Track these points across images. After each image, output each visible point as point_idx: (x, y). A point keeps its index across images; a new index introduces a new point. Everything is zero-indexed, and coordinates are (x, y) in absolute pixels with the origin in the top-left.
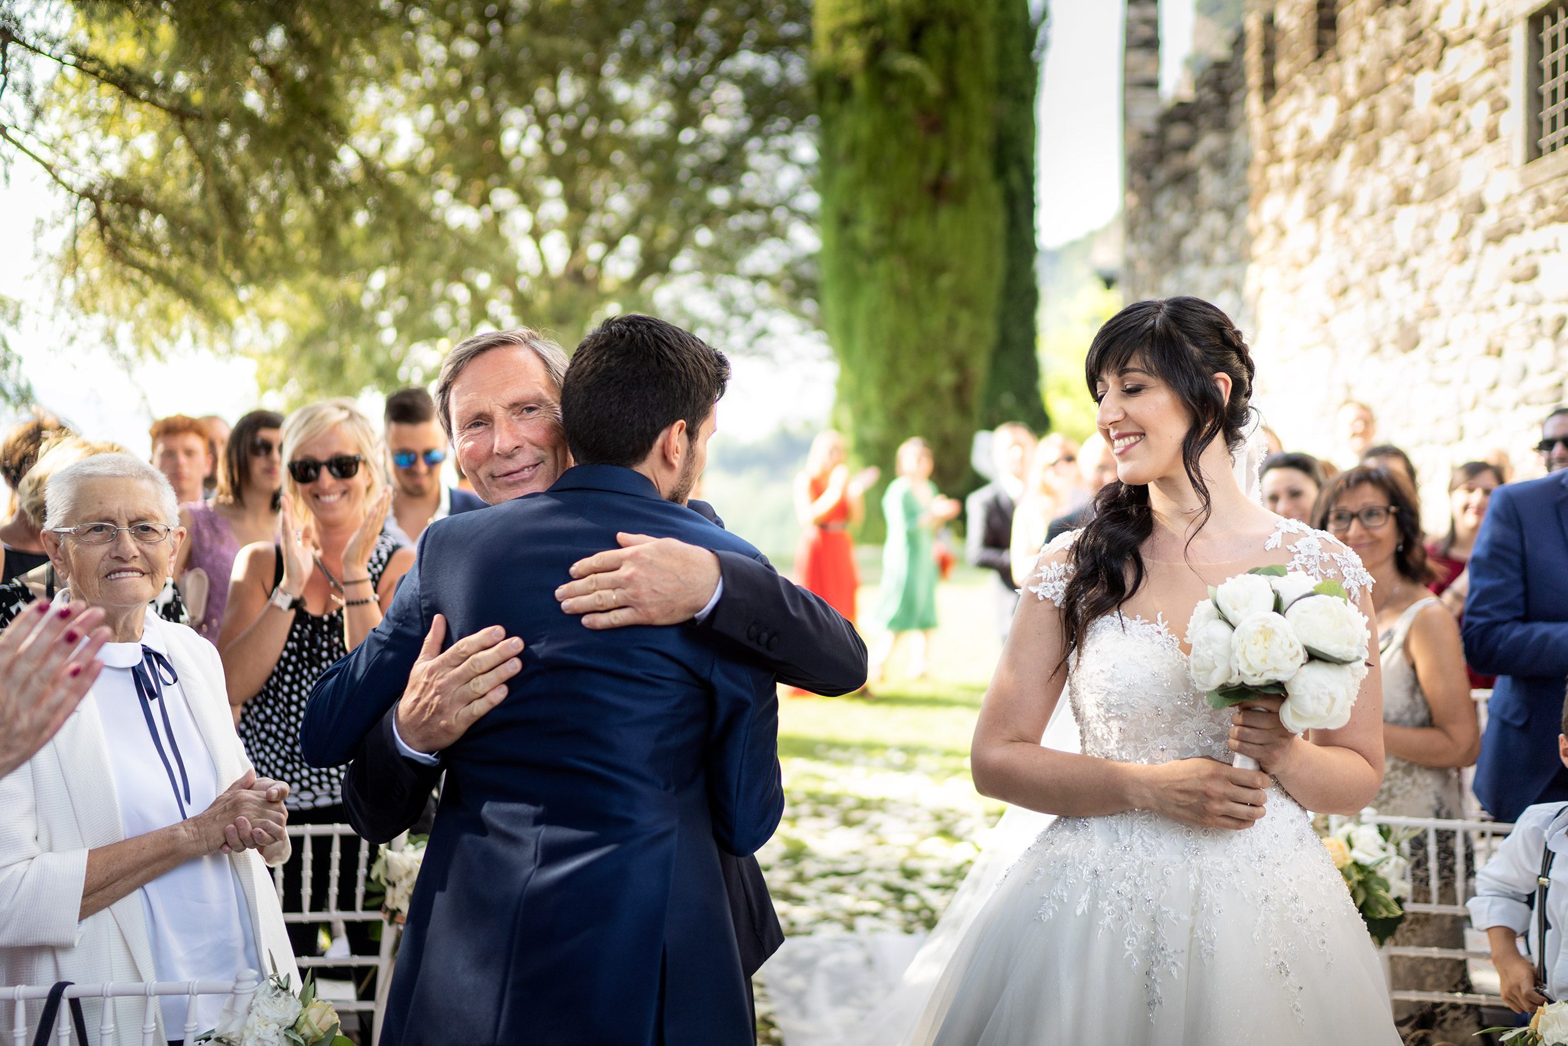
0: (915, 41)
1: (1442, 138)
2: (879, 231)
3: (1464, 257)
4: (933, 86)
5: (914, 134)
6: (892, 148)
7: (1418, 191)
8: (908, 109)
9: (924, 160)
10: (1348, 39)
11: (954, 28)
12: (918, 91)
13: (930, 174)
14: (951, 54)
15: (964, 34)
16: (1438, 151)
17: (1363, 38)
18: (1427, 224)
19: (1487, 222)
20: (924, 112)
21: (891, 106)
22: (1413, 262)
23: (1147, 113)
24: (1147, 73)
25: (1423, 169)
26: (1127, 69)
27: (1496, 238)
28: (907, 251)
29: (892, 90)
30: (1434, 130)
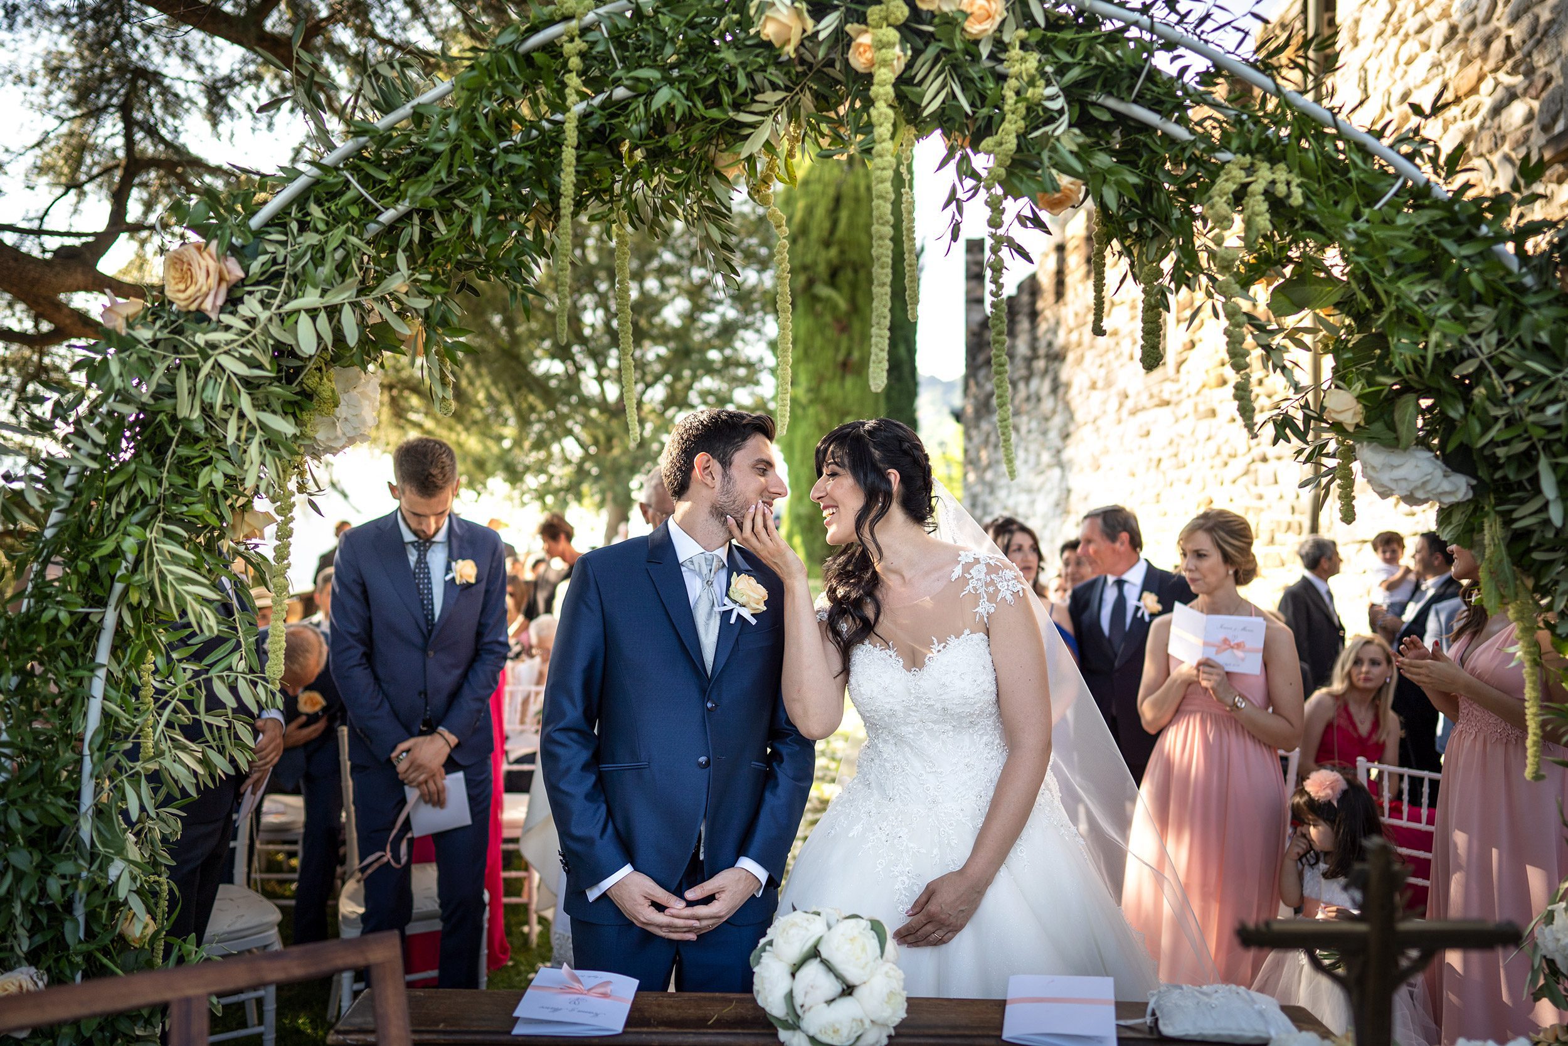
0: (833, 277)
1: (1111, 356)
2: (810, 390)
3: (1120, 421)
4: (843, 304)
5: (830, 333)
6: (818, 341)
7: (1100, 384)
8: (828, 318)
9: (837, 349)
10: (1070, 294)
11: (856, 271)
12: (834, 308)
13: (840, 357)
14: (854, 286)
15: (862, 275)
16: (1109, 362)
17: (1077, 295)
18: (1104, 402)
19: (1129, 404)
20: (837, 320)
21: (817, 316)
22: (1099, 423)
23: (977, 317)
24: (977, 294)
25: (1103, 372)
26: (968, 292)
27: (1133, 413)
28: (826, 402)
29: (819, 307)
30: (1107, 351)
